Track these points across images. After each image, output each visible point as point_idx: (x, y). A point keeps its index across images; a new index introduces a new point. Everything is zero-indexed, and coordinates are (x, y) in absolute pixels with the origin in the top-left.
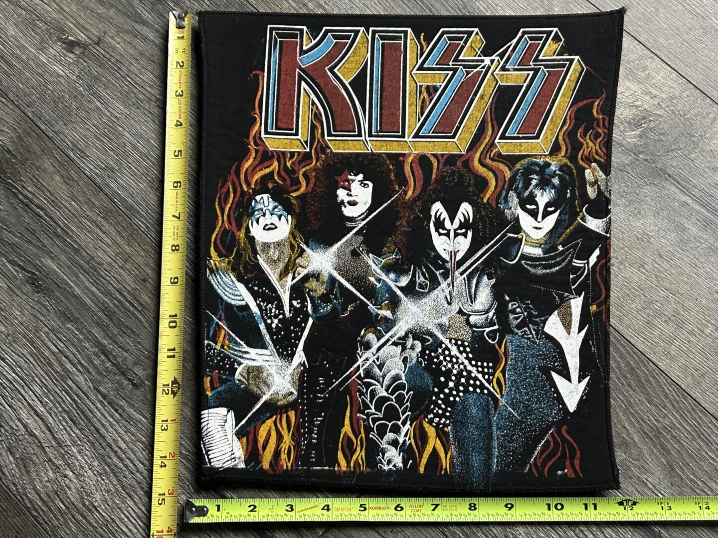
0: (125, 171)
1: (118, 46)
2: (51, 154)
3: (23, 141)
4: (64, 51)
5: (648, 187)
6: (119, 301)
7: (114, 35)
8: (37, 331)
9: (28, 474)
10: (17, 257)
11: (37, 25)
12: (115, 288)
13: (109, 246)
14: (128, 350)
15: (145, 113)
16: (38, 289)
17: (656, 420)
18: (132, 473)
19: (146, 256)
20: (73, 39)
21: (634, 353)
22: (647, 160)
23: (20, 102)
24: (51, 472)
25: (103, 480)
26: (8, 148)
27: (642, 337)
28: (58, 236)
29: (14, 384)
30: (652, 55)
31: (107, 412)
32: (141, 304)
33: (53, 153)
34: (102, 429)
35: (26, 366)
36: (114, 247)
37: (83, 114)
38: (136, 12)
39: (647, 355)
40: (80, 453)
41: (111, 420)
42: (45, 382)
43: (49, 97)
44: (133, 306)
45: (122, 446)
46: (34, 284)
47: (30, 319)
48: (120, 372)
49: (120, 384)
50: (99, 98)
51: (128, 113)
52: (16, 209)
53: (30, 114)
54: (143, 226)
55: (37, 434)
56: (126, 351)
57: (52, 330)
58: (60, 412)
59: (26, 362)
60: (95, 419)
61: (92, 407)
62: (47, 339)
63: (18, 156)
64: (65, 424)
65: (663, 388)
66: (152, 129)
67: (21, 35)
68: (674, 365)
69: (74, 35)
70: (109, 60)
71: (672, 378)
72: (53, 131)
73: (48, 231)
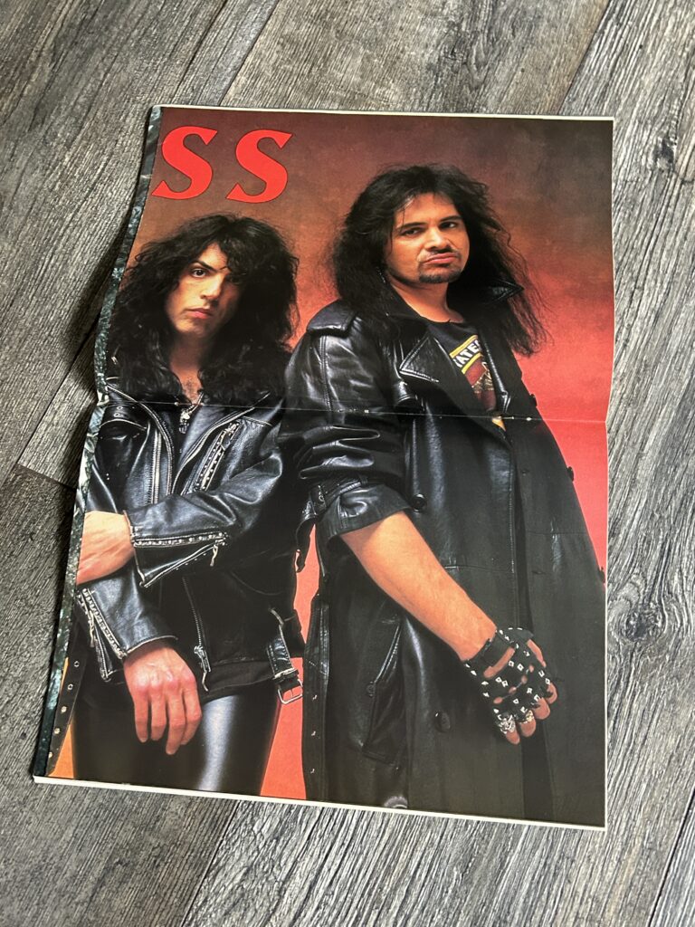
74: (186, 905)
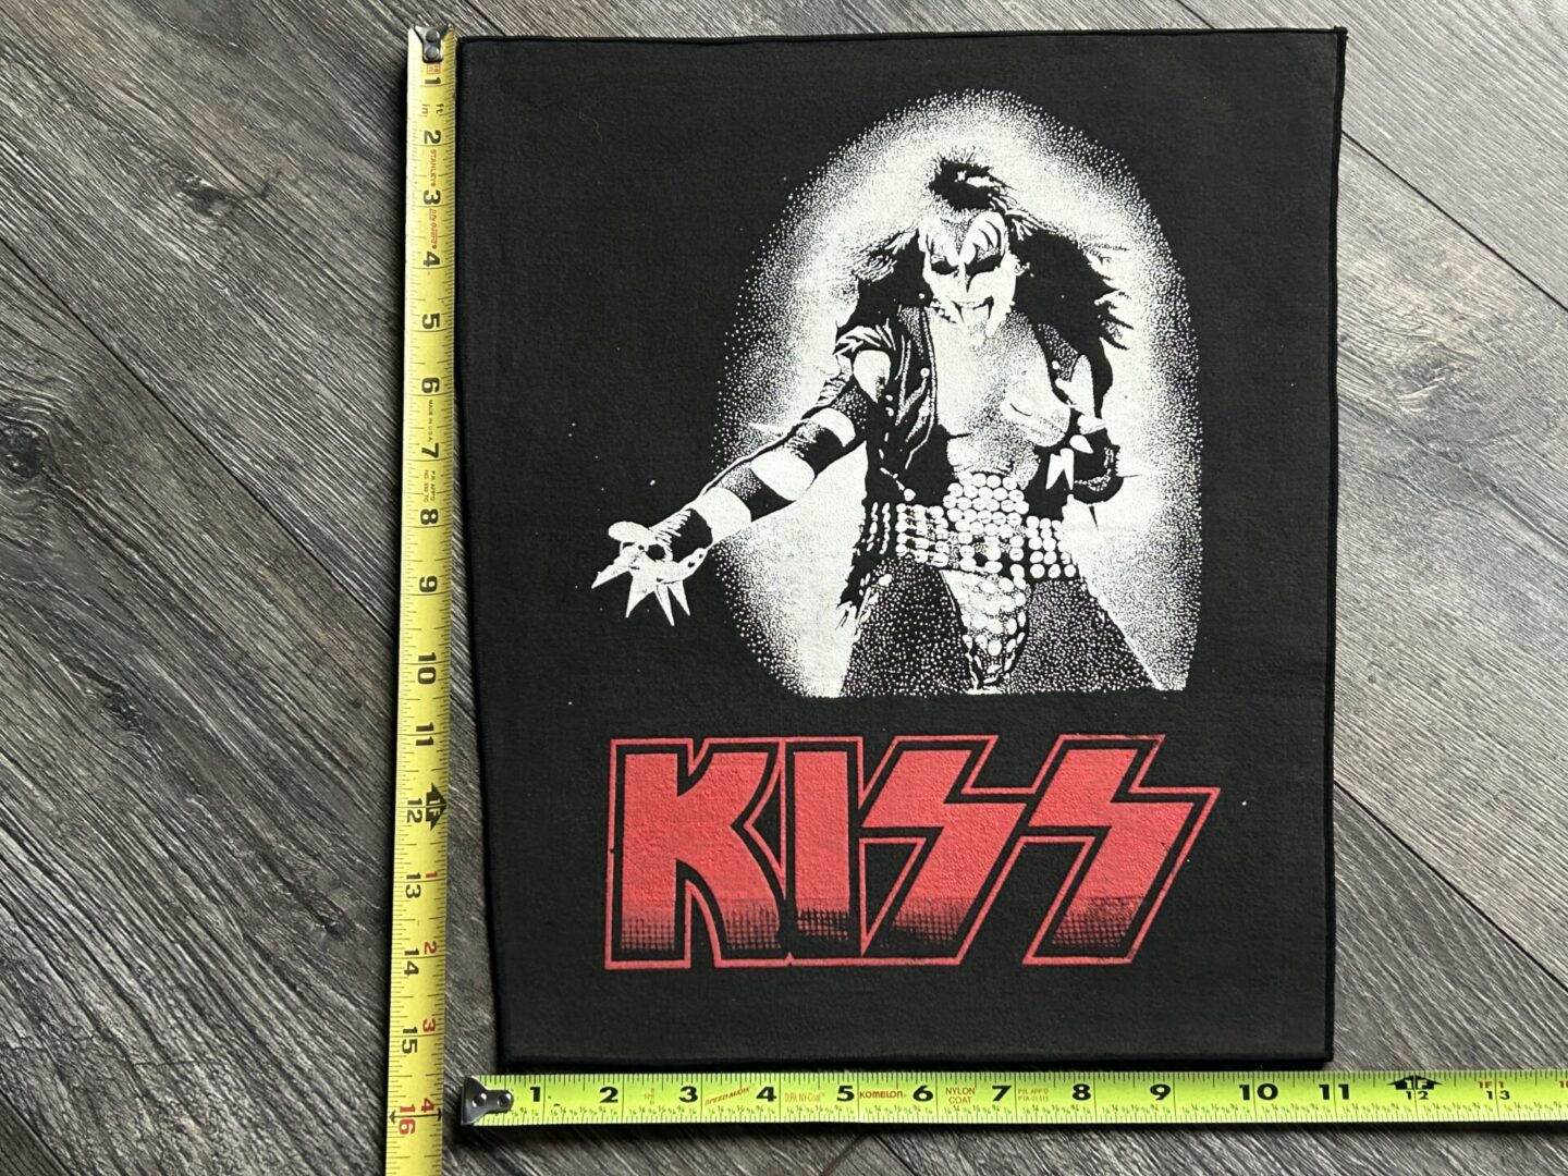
0: (319, 469)
1: (305, 200)
2: (159, 430)
3: (100, 402)
4: (189, 210)
5: (1448, 513)
6: (302, 749)
7: (298, 177)
8: (123, 813)
9: (98, 1124)
10: (84, 653)
11: (132, 155)
12: (293, 720)
13: (281, 630)
14: (319, 854)
15: (362, 345)
16: (127, 720)
17: (1468, 1020)
18: (324, 1123)
19: (361, 652)
20: (209, 185)
21: (1420, 874)
22: (1445, 455)
23: (94, 317)
24: (148, 1120)
25: (261, 1138)
26: (66, 416)
27: (1437, 837)
28: (173, 608)
29: (72, 926)
30: (1456, 228)
31: (273, 990)
32: (349, 755)
33: (162, 428)
34: (262, 1027)
35: (97, 887)
36: (292, 631)
37: (229, 345)
38: (347, 129)
39: (1448, 878)
40: (211, 1078)
41: (281, 1007)
42: (138, 922)
43: (156, 307)
44: (332, 758)
45: (303, 1065)
46: (119, 710)
47: (108, 787)
48: (302, 901)
49: (302, 929)
50: (263, 310)
51: (327, 343)
52: (82, 547)
53: (114, 344)
54: (356, 587)
55: (121, 1036)
56: (315, 858)
57: (156, 811)
58: (171, 988)
59: (98, 879)
60: (245, 1005)
61: (240, 977)
62: (145, 830)
63: (88, 433)
64: (180, 1015)
65: (1483, 949)
66: (377, 377)
67: (97, 175)
68: (1508, 900)
69: (211, 176)
70: (287, 231)
71: (1503, 928)
72: (164, 381)
73: (151, 596)
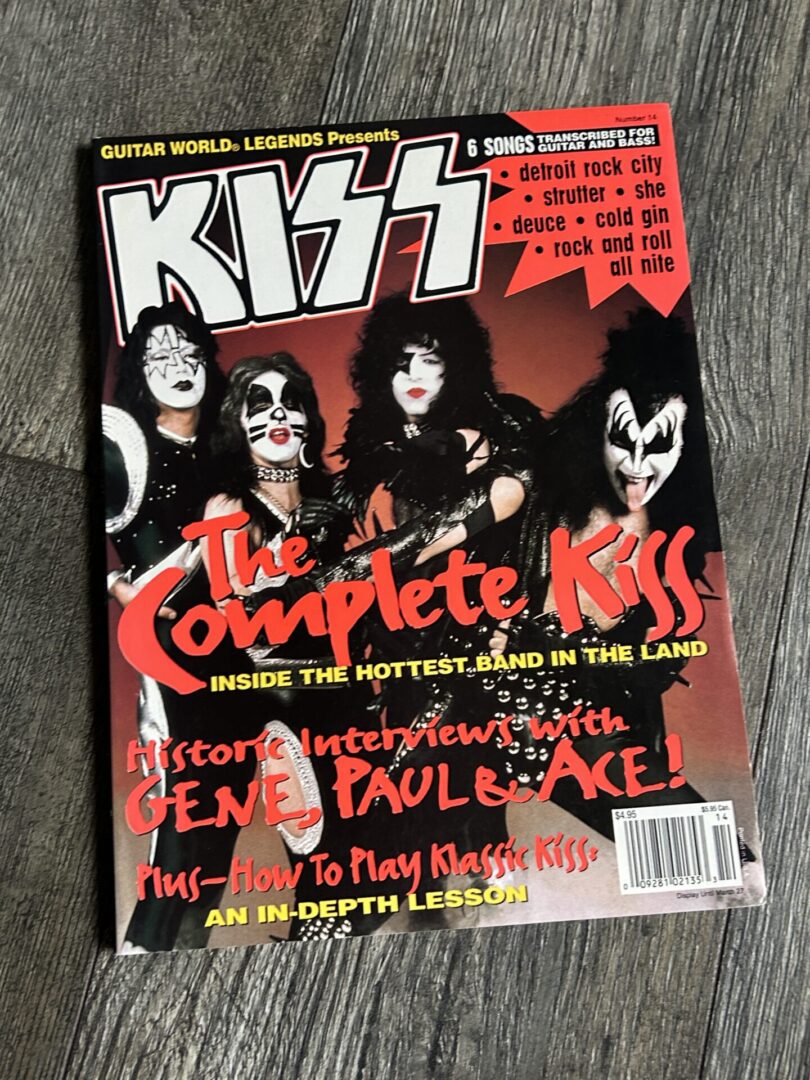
74: (84, 972)
